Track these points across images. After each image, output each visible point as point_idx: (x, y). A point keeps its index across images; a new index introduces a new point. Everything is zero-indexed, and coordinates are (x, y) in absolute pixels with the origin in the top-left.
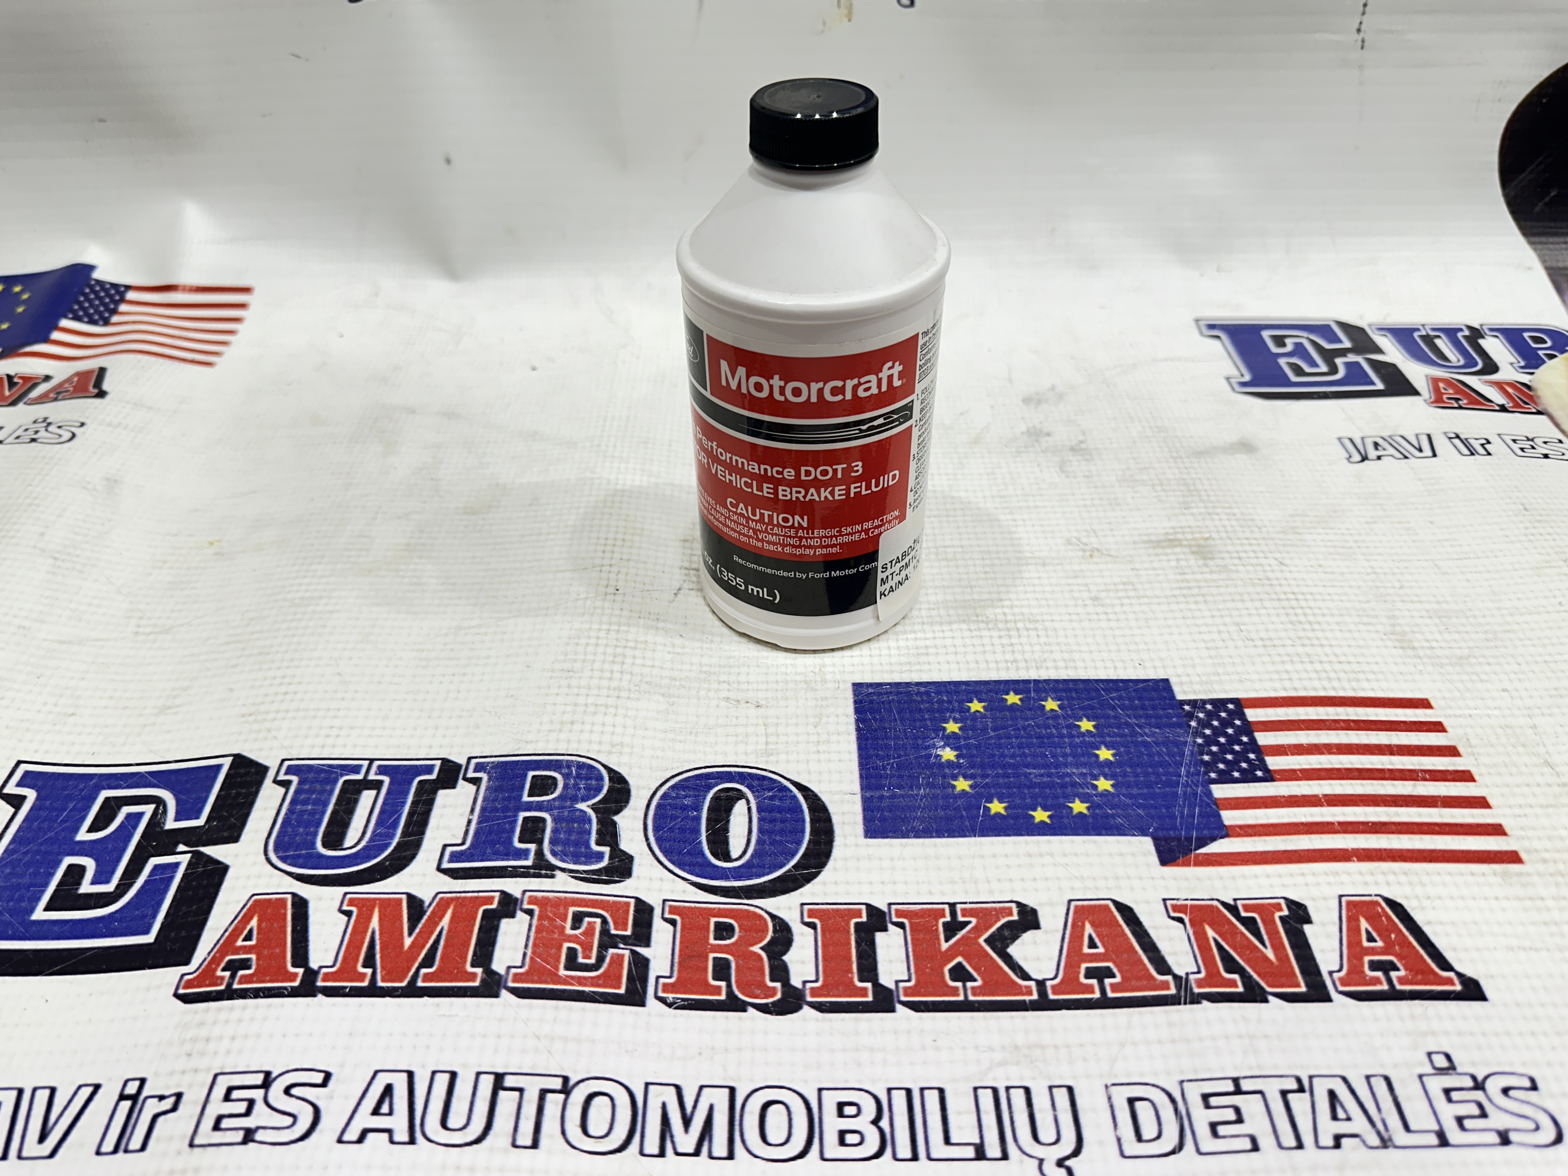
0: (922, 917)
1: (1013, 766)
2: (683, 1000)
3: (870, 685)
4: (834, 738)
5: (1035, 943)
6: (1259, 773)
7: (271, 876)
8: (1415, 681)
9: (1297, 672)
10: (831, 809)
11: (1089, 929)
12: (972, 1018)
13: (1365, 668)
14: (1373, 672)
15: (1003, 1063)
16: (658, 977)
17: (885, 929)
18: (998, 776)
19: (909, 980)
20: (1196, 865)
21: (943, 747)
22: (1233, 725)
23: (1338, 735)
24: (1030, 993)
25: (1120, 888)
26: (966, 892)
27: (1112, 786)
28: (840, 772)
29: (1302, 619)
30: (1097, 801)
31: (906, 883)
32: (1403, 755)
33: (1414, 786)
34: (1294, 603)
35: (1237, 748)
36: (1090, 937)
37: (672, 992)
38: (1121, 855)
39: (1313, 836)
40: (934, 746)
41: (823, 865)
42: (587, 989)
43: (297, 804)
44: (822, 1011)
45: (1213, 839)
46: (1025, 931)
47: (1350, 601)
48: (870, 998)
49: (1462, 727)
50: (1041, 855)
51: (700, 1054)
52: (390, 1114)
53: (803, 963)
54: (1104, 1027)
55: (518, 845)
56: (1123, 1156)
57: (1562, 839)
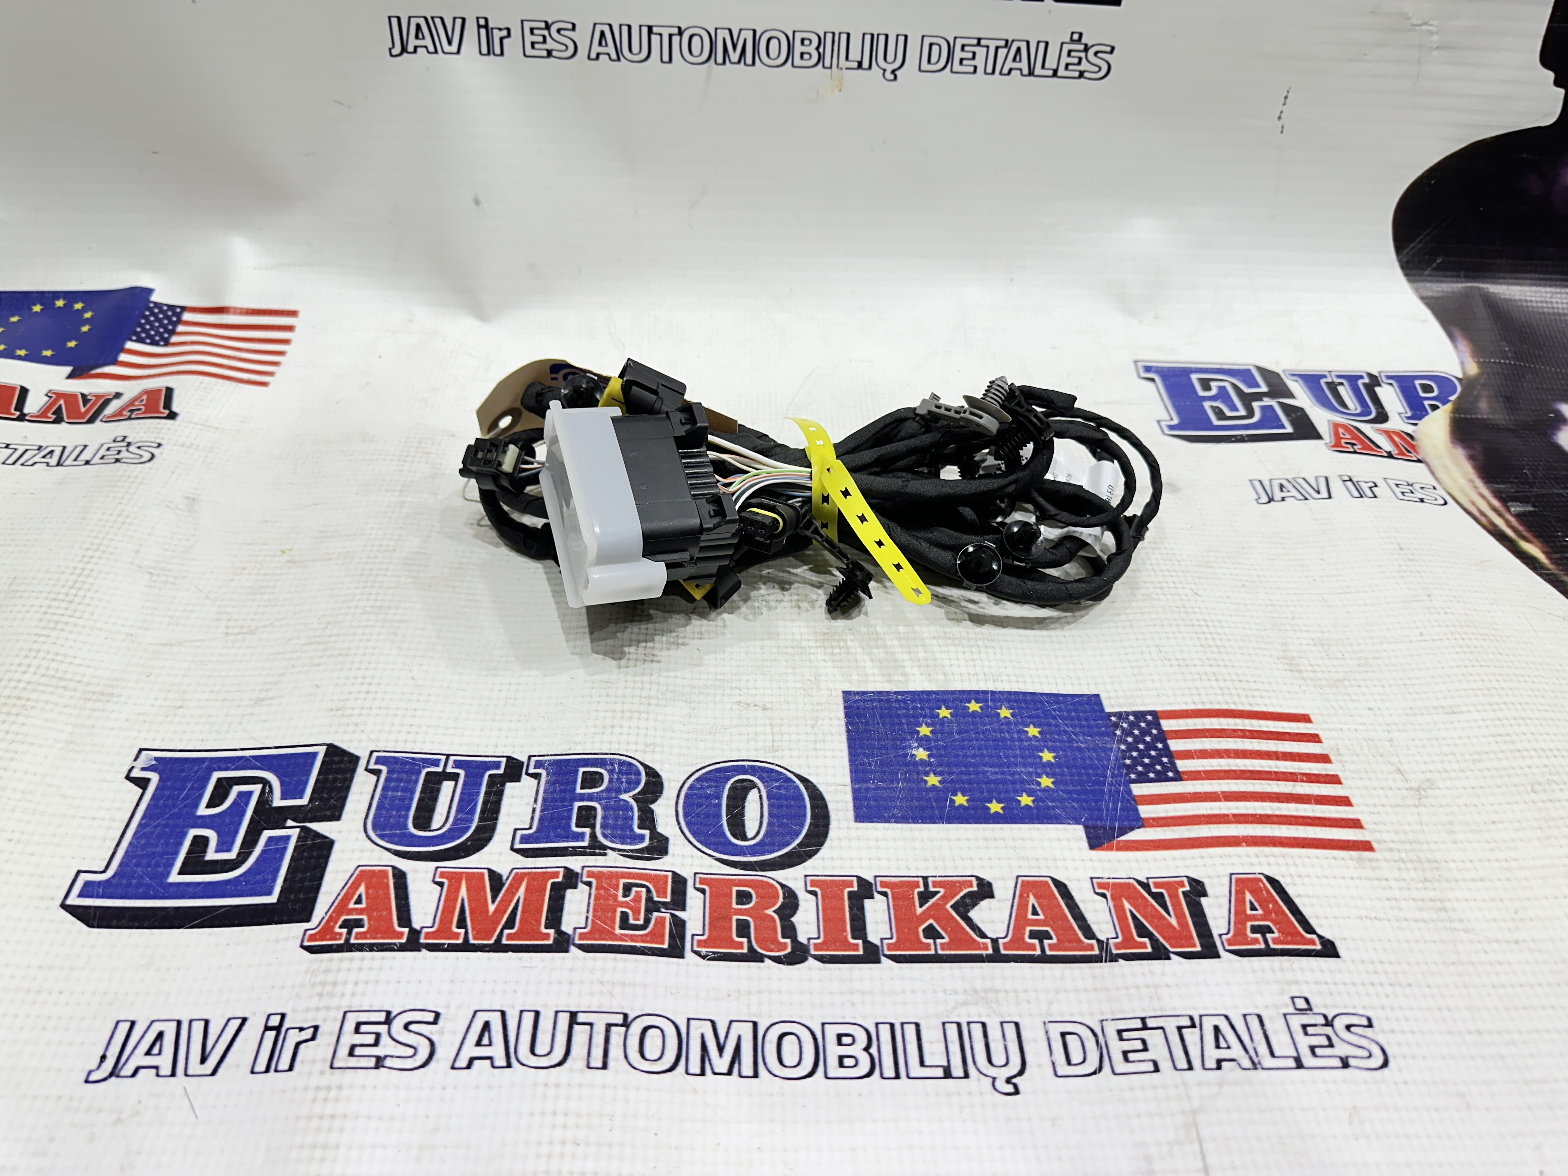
0: (901, 887)
1: (974, 765)
2: (714, 953)
3: (857, 693)
4: (828, 738)
5: (990, 909)
6: (1170, 774)
7: (372, 851)
8: (1299, 699)
9: (1205, 688)
10: (827, 797)
11: (1032, 900)
12: (941, 968)
13: (1260, 686)
14: (1266, 691)
15: (965, 1003)
16: (693, 935)
17: (872, 897)
18: (961, 773)
19: (891, 938)
20: (1118, 850)
21: (917, 748)
22: (1150, 734)
23: (1236, 742)
24: (986, 948)
25: (1057, 867)
26: (936, 868)
27: (1053, 783)
28: (834, 767)
29: (1211, 643)
30: (1040, 796)
31: (888, 860)
32: (1286, 760)
33: (1294, 786)
34: (1205, 629)
35: (1153, 753)
36: (1033, 906)
37: (705, 947)
38: (1059, 840)
39: (1212, 826)
40: (910, 747)
41: (820, 844)
42: (638, 944)
43: (388, 791)
44: (823, 962)
45: (1132, 829)
46: (982, 899)
47: (1251, 629)
48: (861, 952)
49: (1334, 738)
50: (995, 839)
51: (729, 996)
52: (490, 1045)
53: (807, 923)
54: (1043, 978)
55: (575, 829)
56: (1056, 1075)
57: (1405, 833)
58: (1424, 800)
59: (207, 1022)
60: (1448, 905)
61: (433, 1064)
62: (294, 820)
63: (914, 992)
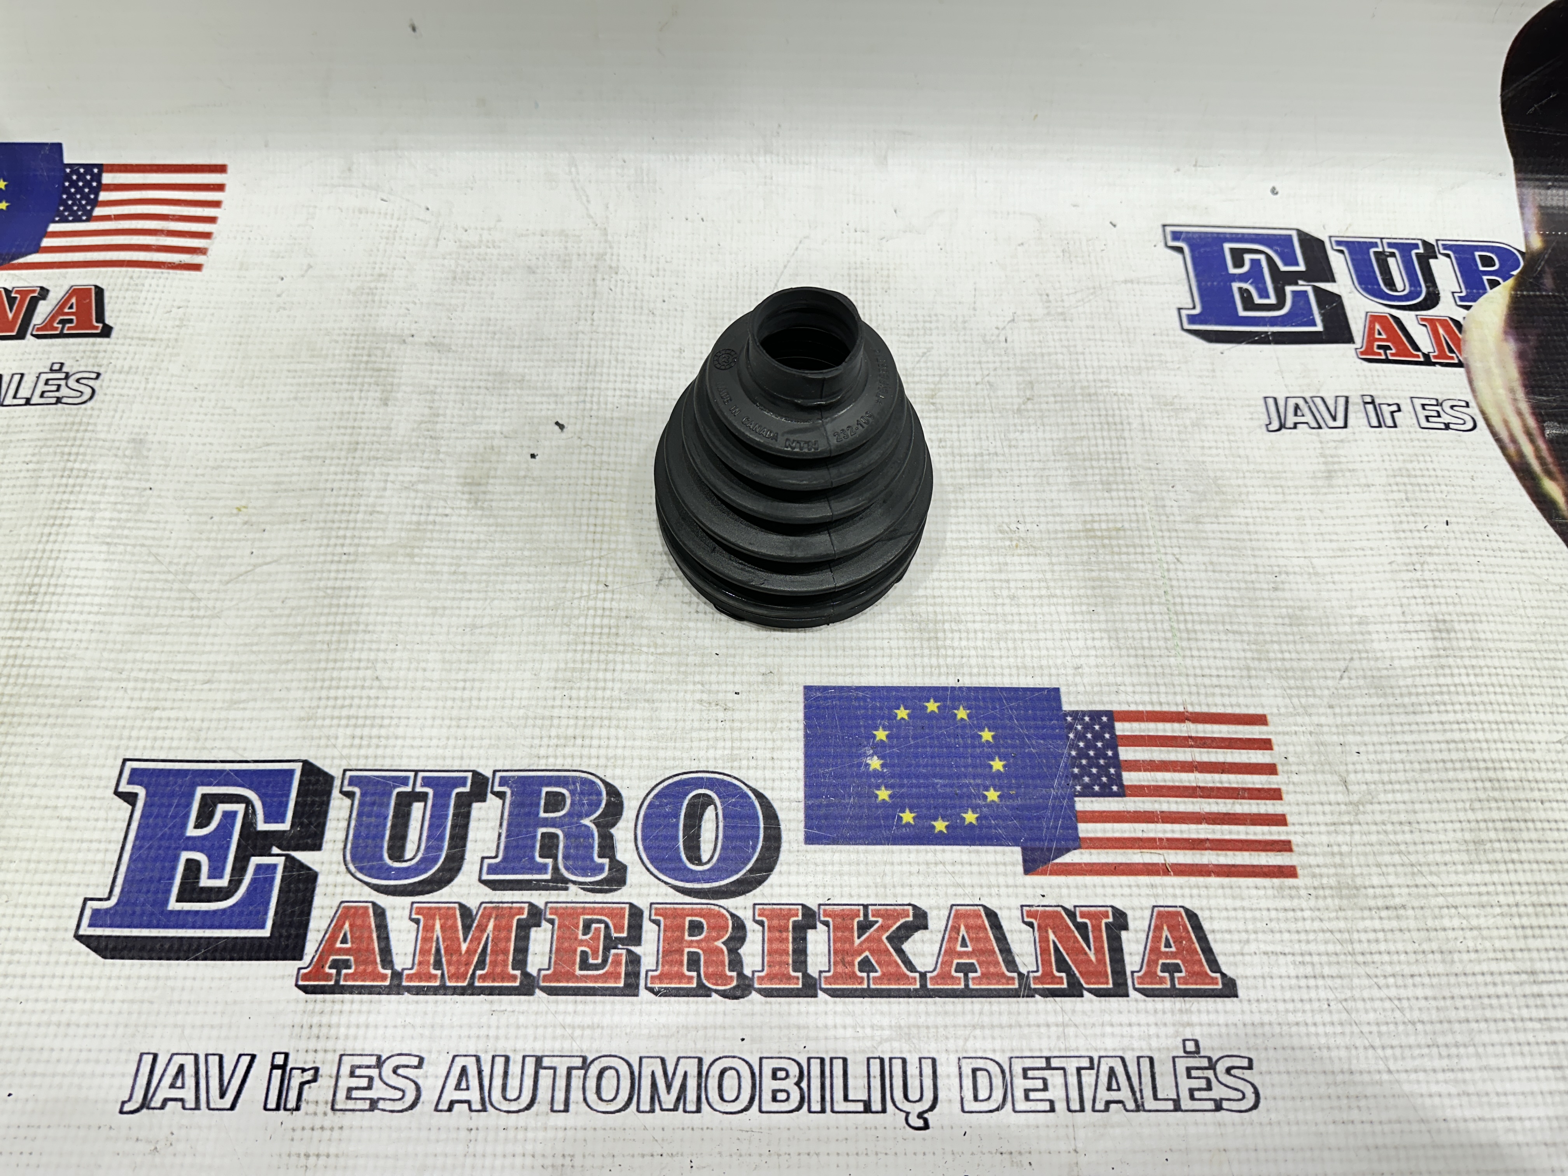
0: (842, 916)
1: (925, 776)
2: (667, 988)
3: (818, 688)
4: (786, 745)
5: (923, 941)
6: (1115, 788)
7: (352, 885)
8: (1260, 696)
9: (1166, 684)
10: (781, 815)
11: (963, 930)
12: (871, 1003)
13: (1223, 681)
14: (1228, 687)
15: (890, 1039)
16: (647, 971)
17: (814, 927)
18: (912, 786)
19: (829, 971)
20: (1051, 874)
21: (872, 756)
22: (1103, 739)
23: (1184, 752)
24: (914, 983)
25: (991, 896)
26: (877, 895)
27: (999, 796)
28: (790, 780)
30: (985, 812)
31: (833, 885)
32: (1233, 772)
33: (1234, 803)
34: (1179, 608)
35: (1102, 761)
36: (963, 938)
37: (657, 983)
38: (996, 864)
40: (865, 755)
41: (770, 870)
42: (597, 985)
43: (363, 816)
44: (765, 996)
45: (1068, 850)
46: (916, 931)
47: (1228, 605)
48: (800, 986)
49: (1285, 744)
50: (936, 863)
51: (678, 1032)
52: (468, 1089)
53: (753, 955)
54: (964, 1013)
55: (539, 860)
56: (963, 1111)
57: (1333, 854)
58: (1361, 818)
59: (221, 1057)
60: (1356, 936)
61: (419, 1106)
62: (279, 847)
63: (845, 1027)
